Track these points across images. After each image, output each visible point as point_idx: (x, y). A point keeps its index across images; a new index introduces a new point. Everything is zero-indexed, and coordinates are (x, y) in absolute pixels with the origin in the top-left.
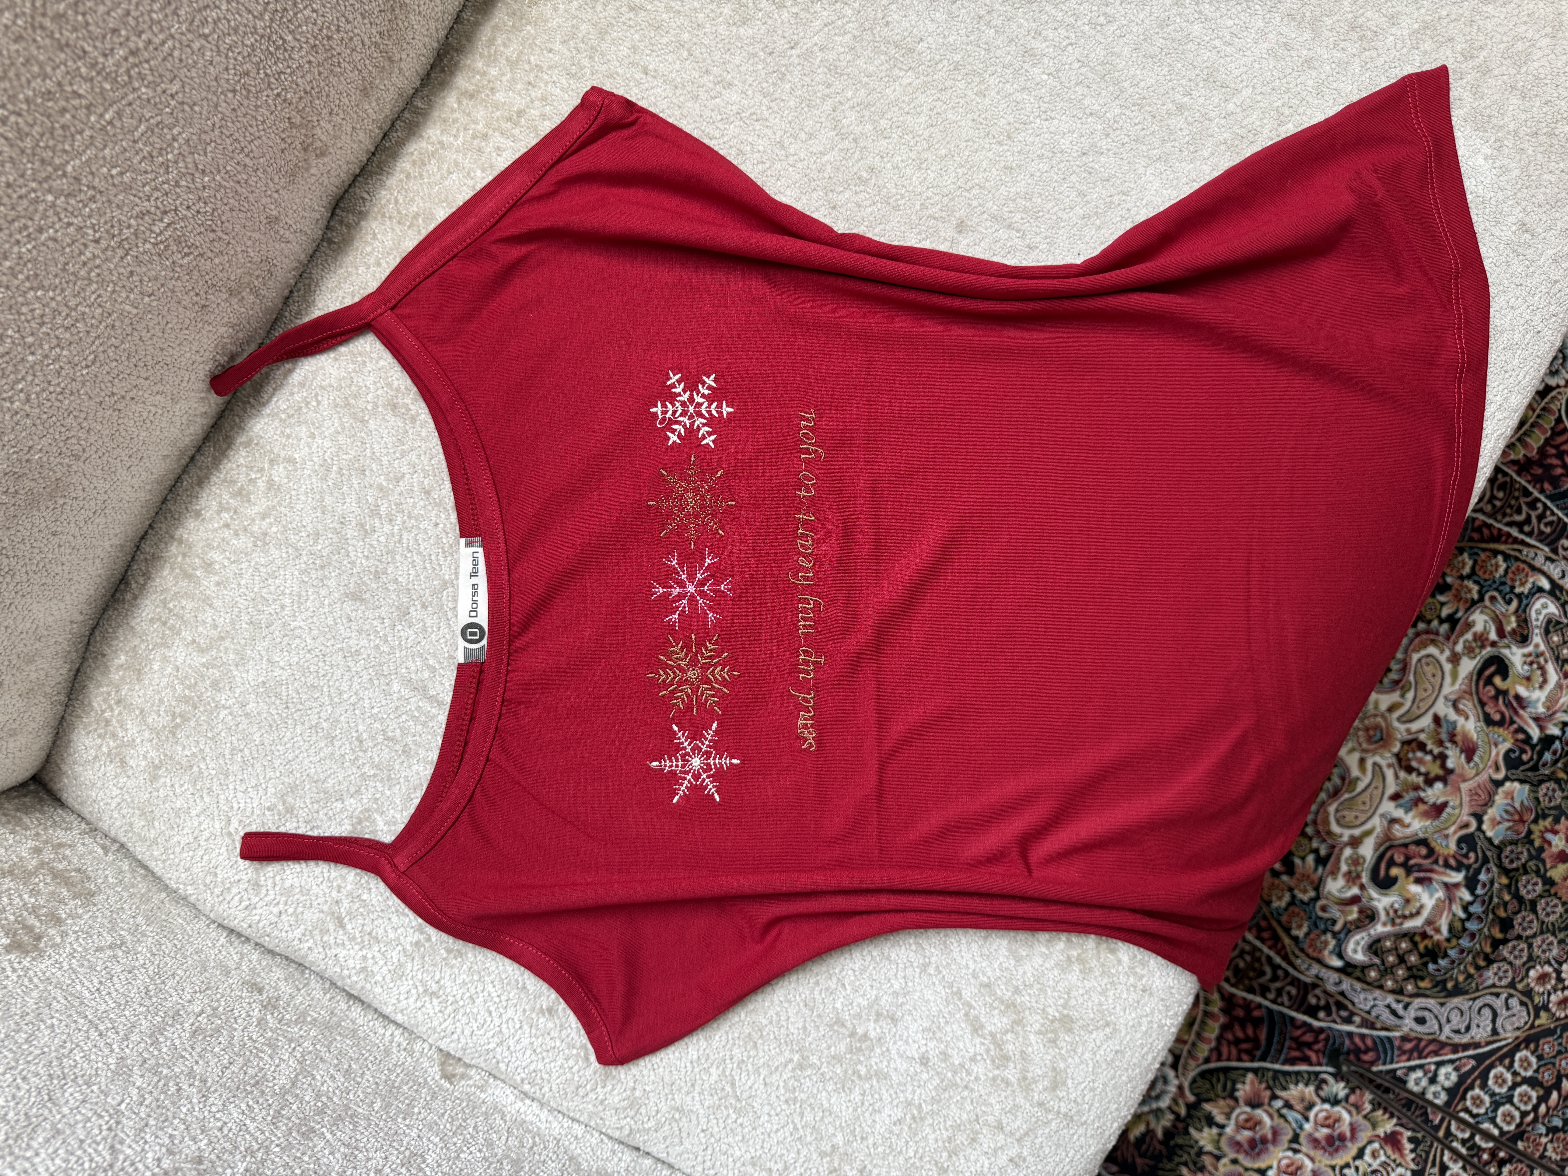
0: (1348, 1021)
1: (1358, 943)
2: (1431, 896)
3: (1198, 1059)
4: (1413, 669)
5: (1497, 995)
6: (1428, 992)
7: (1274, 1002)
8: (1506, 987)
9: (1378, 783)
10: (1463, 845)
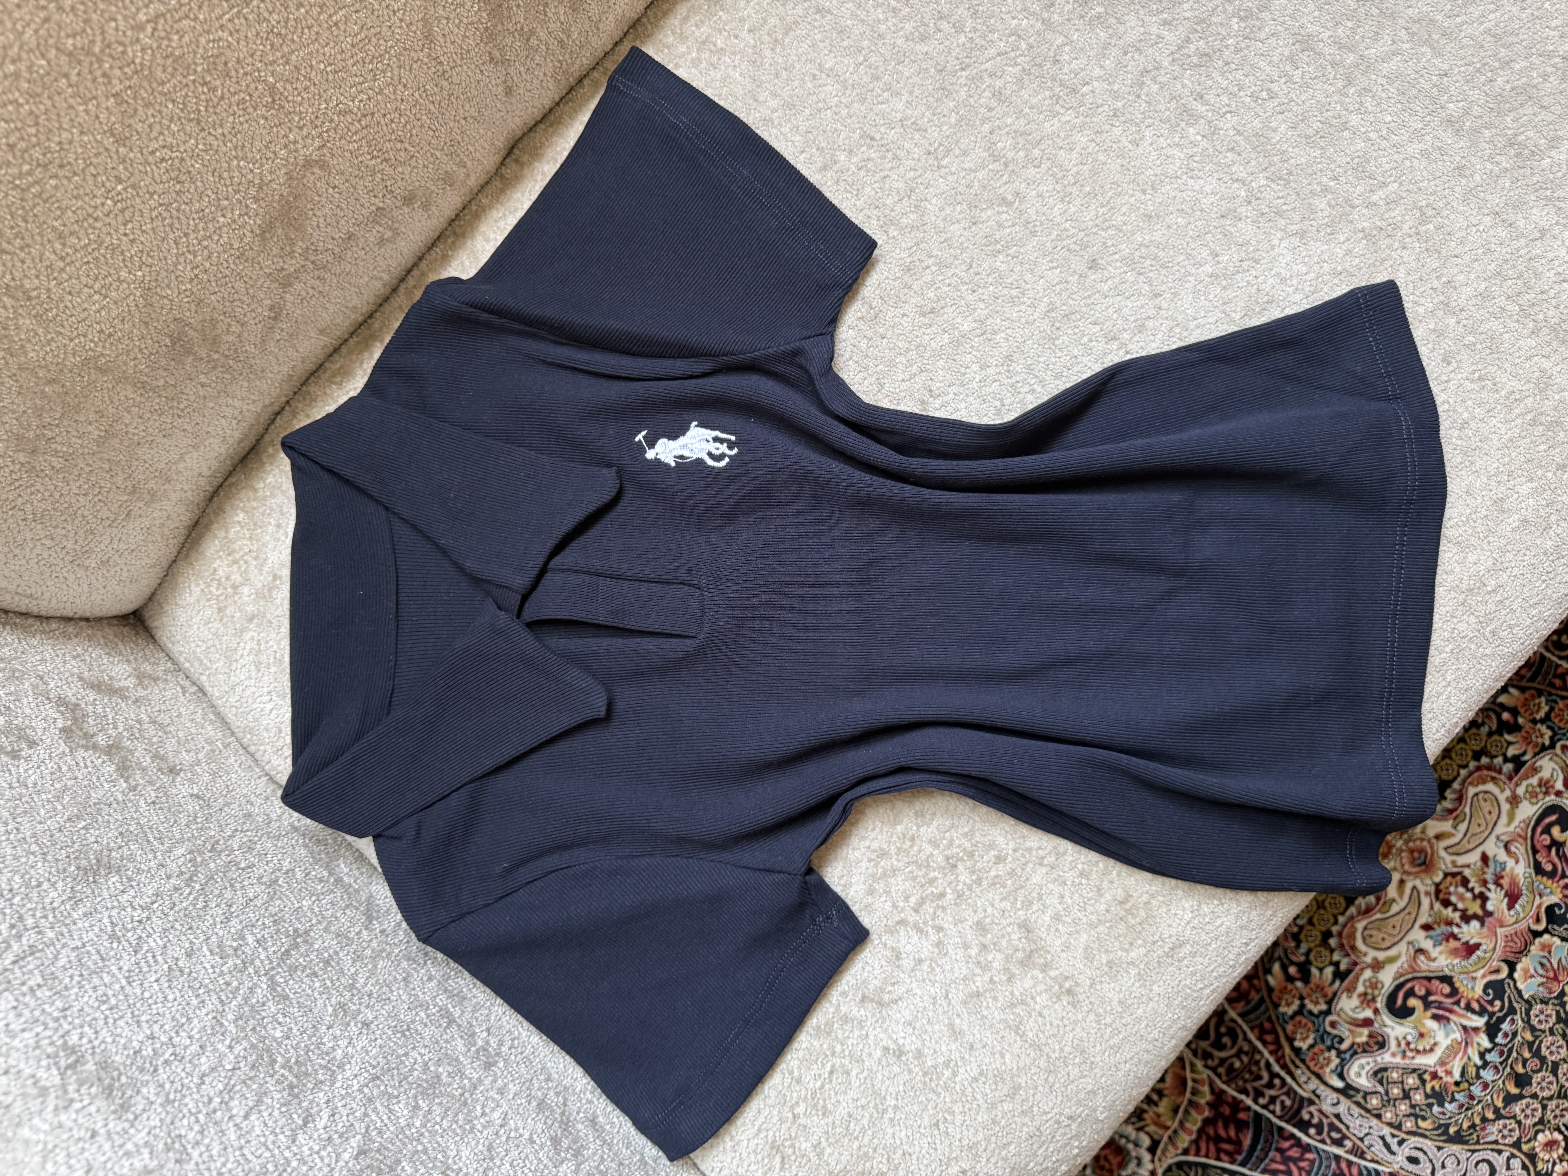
0: (1339, 1143)
1: (1362, 1067)
2: (1447, 1035)
3: (1176, 1148)
4: (1469, 801)
5: (1500, 1152)
6: (1427, 1133)
7: (1264, 1107)
8: (1510, 1146)
9: (1412, 909)
10: (1490, 991)
